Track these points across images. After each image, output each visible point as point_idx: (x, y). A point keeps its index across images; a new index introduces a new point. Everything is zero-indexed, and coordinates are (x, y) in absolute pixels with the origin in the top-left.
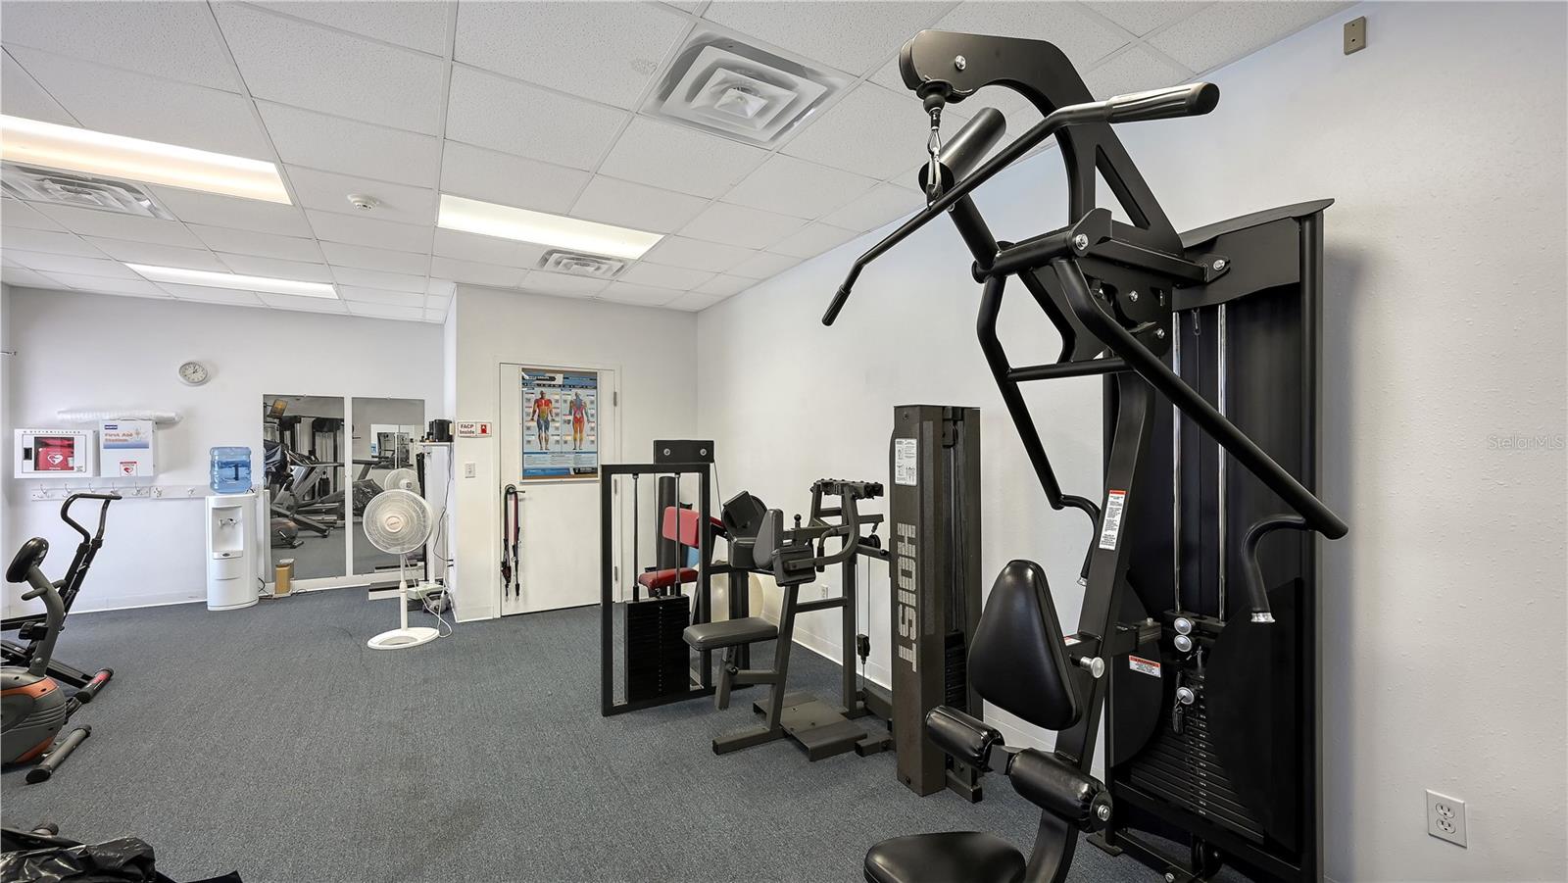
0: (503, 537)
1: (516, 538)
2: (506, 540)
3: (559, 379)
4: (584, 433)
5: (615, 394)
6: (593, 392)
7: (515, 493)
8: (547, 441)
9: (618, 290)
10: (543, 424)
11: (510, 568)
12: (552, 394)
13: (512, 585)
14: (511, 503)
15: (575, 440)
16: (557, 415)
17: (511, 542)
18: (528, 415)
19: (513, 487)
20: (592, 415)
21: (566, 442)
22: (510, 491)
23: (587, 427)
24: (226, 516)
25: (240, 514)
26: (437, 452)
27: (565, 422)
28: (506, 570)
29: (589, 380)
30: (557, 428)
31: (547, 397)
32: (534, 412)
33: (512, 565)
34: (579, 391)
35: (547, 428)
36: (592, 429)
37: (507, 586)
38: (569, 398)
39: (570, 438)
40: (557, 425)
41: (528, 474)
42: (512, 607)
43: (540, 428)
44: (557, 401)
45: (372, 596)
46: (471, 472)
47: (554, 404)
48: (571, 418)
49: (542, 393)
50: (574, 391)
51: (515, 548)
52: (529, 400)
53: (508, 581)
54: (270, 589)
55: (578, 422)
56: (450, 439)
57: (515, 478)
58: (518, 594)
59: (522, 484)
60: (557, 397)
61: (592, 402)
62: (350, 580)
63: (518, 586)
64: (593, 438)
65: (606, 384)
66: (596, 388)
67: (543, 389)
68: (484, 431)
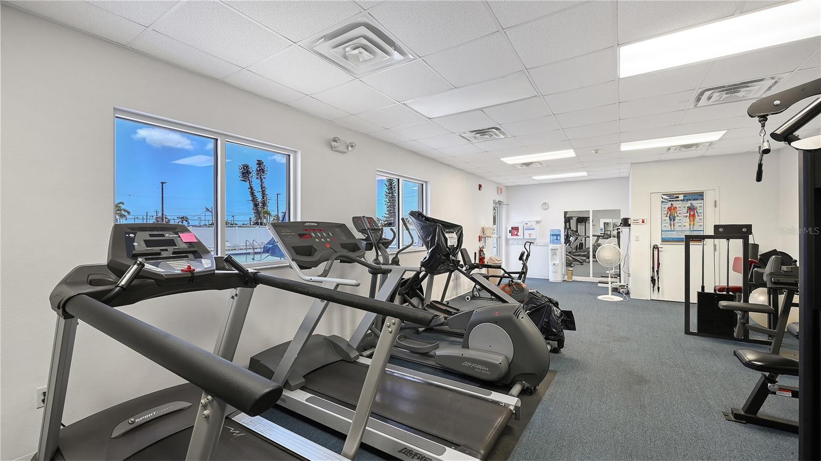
0: (652, 266)
1: (658, 267)
2: (653, 268)
3: (681, 197)
4: (696, 222)
5: (715, 201)
6: (702, 201)
7: (658, 248)
8: (674, 226)
9: (711, 152)
10: (672, 218)
11: (655, 280)
13: (656, 287)
14: (656, 253)
15: (690, 225)
16: (680, 213)
17: (656, 269)
18: (665, 214)
19: (657, 246)
20: (700, 213)
21: (685, 226)
22: (655, 247)
23: (697, 218)
24: (554, 251)
25: (558, 252)
26: (624, 230)
27: (684, 216)
28: (653, 280)
29: (700, 196)
30: (680, 220)
31: (674, 206)
32: (668, 213)
33: (656, 279)
34: (692, 202)
35: (674, 220)
36: (701, 219)
37: (653, 287)
38: (687, 205)
39: (687, 224)
40: (680, 218)
41: (664, 240)
42: (655, 296)
43: (671, 220)
44: (680, 207)
45: (600, 285)
46: (637, 239)
47: (678, 209)
48: (688, 214)
49: (672, 204)
50: (690, 202)
51: (658, 272)
52: (665, 208)
53: (654, 284)
54: (566, 278)
55: (692, 217)
56: (629, 225)
57: (658, 242)
58: (659, 291)
59: (661, 244)
60: (680, 205)
61: (700, 207)
62: (591, 279)
63: (659, 288)
64: (701, 224)
65: (709, 198)
66: (703, 199)
67: (673, 203)
68: (643, 222)
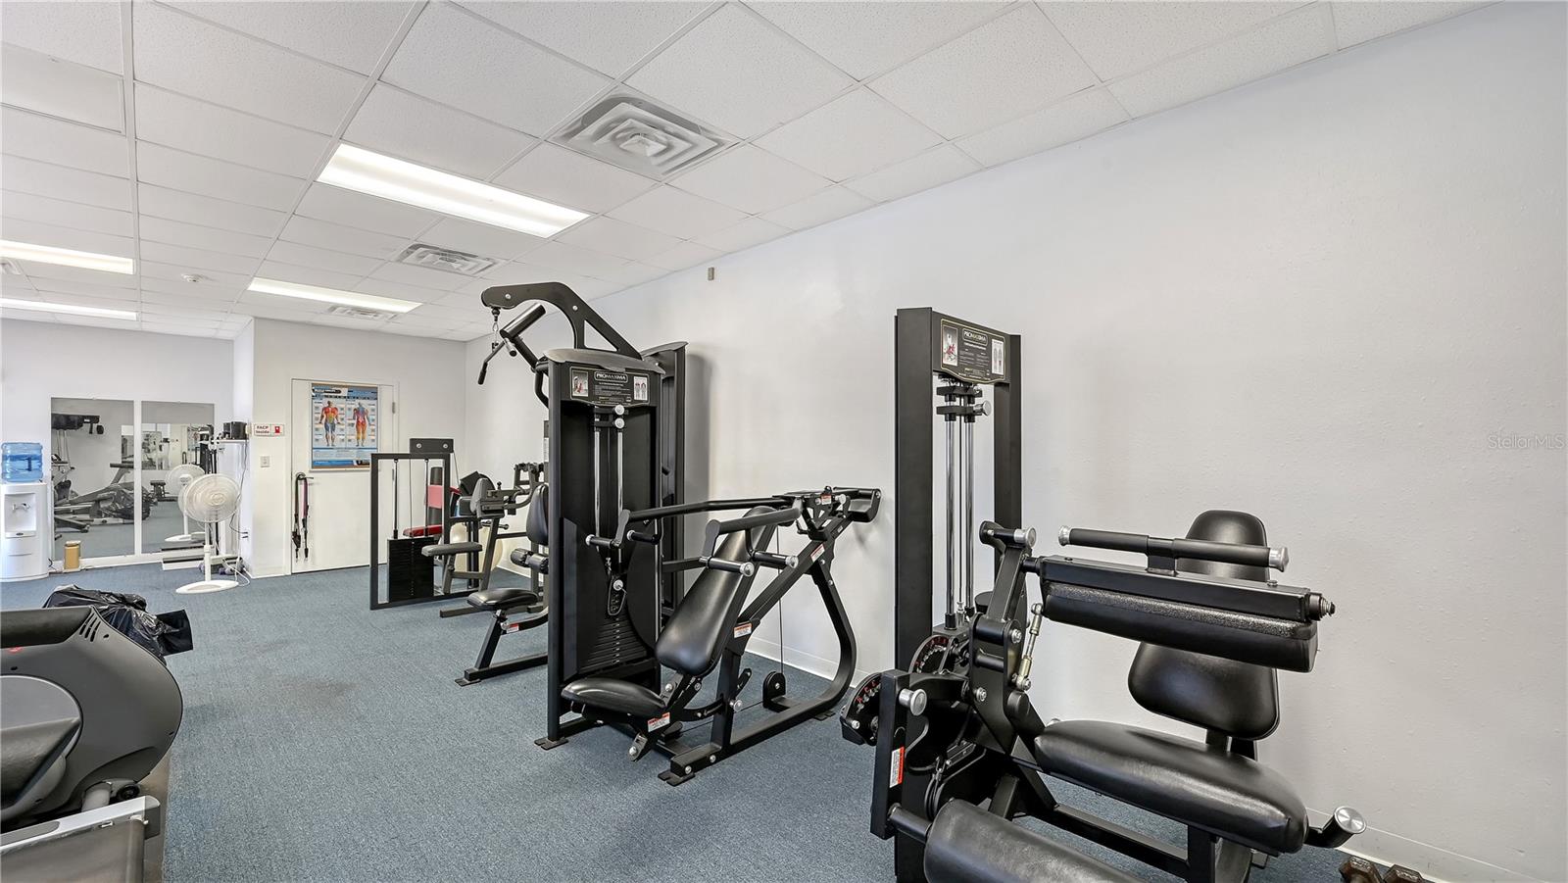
0: (294, 513)
1: (306, 514)
2: (297, 515)
3: (344, 392)
4: (366, 434)
5: (394, 404)
6: (374, 402)
7: (305, 479)
8: (333, 440)
9: (392, 327)
10: (330, 427)
11: (299, 537)
12: (336, 403)
13: (302, 550)
14: (301, 487)
15: (358, 439)
16: (342, 419)
17: (301, 517)
18: (317, 419)
19: (303, 475)
20: (373, 420)
21: (350, 440)
22: (301, 478)
23: (368, 429)
24: (19, 502)
25: (33, 501)
26: (233, 447)
27: (349, 425)
28: (296, 537)
29: (372, 393)
30: (342, 430)
31: (333, 406)
32: (322, 417)
33: (302, 534)
34: (362, 401)
35: (333, 430)
36: (373, 430)
37: (297, 550)
38: (353, 407)
39: (353, 437)
40: (342, 427)
41: (316, 465)
42: (301, 566)
43: (327, 429)
44: (342, 409)
45: (165, 567)
46: (265, 463)
47: (340, 411)
48: (355, 422)
49: (329, 403)
50: (357, 401)
51: (304, 521)
52: (317, 408)
53: (298, 545)
54: (59, 565)
55: (360, 426)
56: (245, 437)
57: (304, 467)
58: (306, 556)
59: (310, 472)
60: (342, 406)
61: (373, 410)
62: (139, 557)
63: (306, 550)
64: (373, 438)
65: (385, 396)
66: (376, 399)
67: (331, 400)
68: (277, 431)
